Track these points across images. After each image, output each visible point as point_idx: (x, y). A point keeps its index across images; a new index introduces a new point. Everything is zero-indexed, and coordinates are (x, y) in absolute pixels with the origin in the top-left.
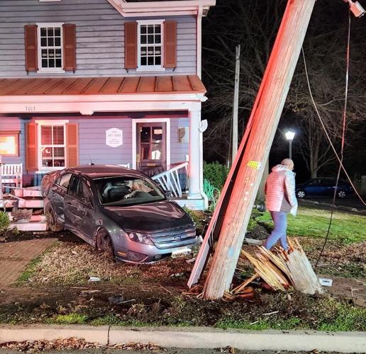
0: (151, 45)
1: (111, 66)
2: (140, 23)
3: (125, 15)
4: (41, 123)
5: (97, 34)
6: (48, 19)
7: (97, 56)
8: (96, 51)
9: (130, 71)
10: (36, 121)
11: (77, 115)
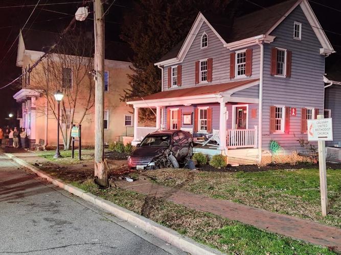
0: (242, 64)
1: (224, 77)
2: (237, 52)
3: (231, 50)
4: (200, 108)
5: (220, 61)
6: (203, 57)
7: (219, 73)
8: (219, 70)
9: (232, 79)
10: (198, 108)
11: (183, 106)
